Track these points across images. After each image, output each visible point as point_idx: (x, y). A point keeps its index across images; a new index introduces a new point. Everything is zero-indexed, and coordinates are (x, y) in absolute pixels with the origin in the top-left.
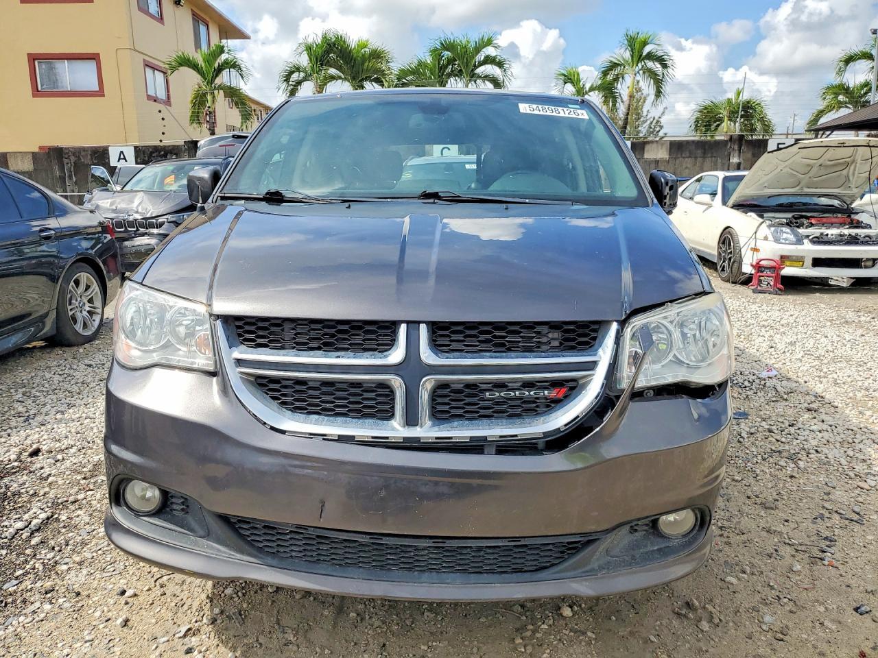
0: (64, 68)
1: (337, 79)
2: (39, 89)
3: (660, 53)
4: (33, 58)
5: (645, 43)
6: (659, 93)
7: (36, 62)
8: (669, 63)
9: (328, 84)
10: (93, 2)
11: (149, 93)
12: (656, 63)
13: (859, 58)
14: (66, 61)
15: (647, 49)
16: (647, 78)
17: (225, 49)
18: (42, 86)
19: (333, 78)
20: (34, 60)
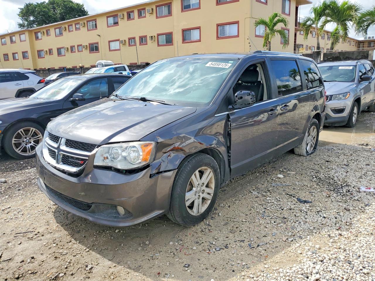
0: (227, 27)
1: (331, 22)
2: (219, 36)
4: (218, 25)
7: (219, 27)
9: (326, 25)
10: (239, 1)
11: (256, 34)
14: (228, 25)
17: (278, 15)
18: (220, 35)
19: (328, 21)
20: (218, 26)
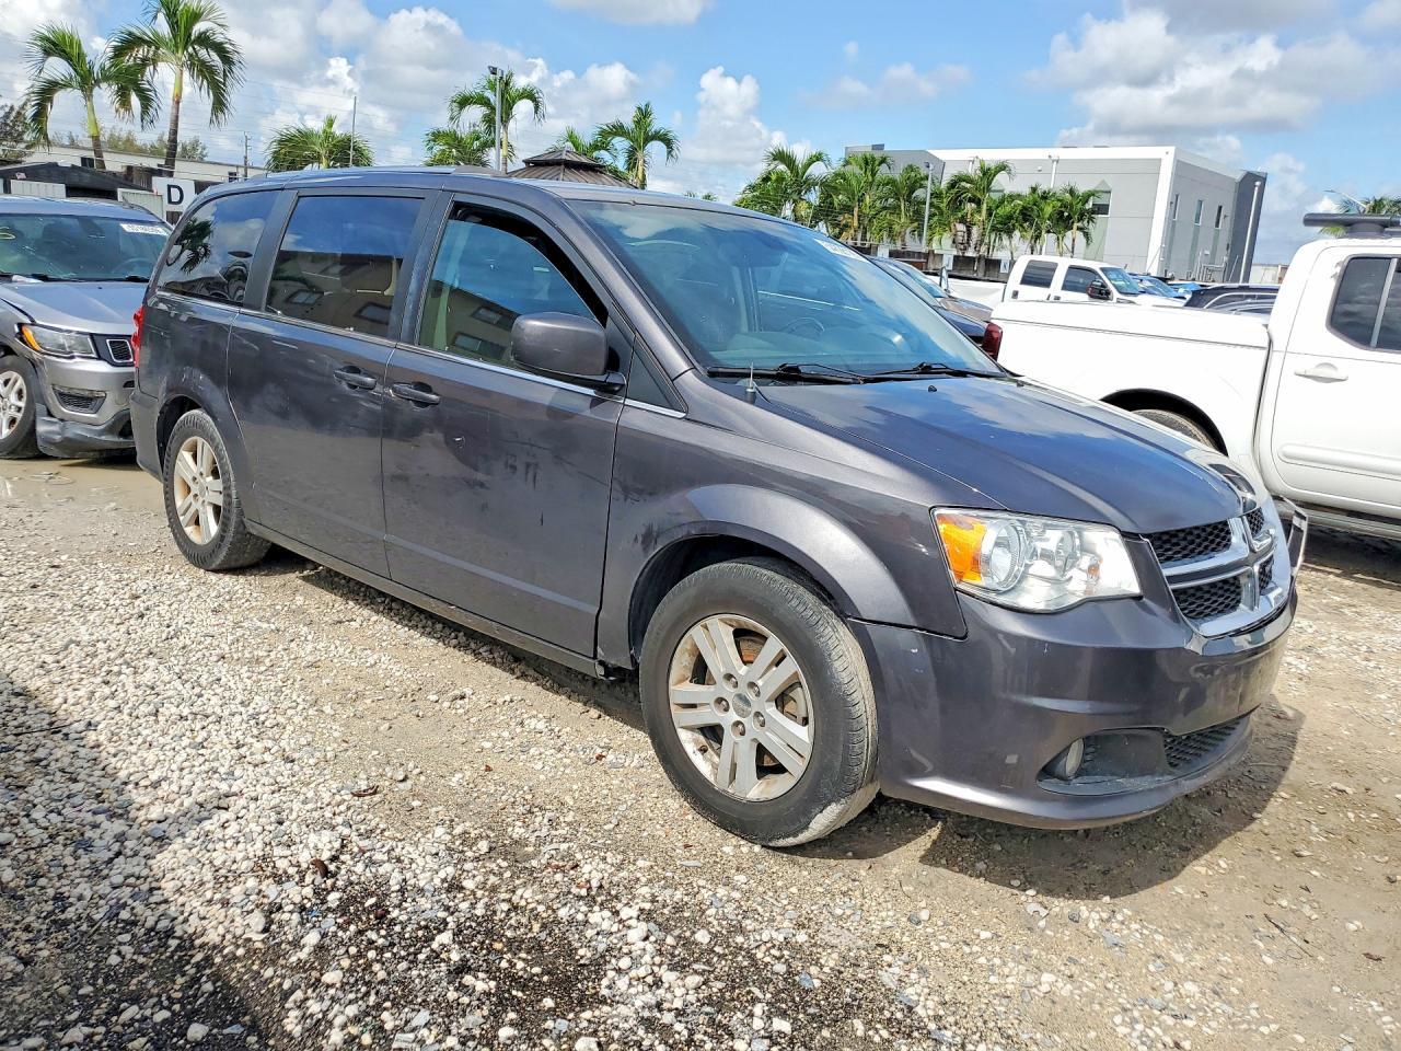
3: (219, 38)
5: (196, 17)
6: (219, 105)
8: (235, 57)
12: (212, 53)
13: (475, 103)
15: (199, 27)
16: (198, 76)
